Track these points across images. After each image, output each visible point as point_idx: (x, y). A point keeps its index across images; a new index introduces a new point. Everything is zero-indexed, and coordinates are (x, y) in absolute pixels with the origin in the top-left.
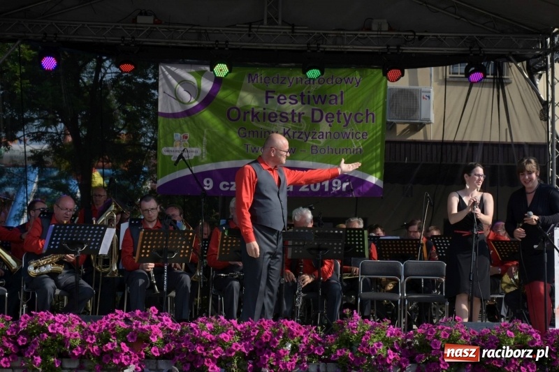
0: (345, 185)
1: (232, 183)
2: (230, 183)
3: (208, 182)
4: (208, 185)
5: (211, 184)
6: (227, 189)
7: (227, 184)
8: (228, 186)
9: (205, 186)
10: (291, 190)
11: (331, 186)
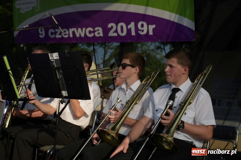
0: (152, 27)
2: (55, 30)
3: (41, 30)
5: (43, 32)
8: (54, 33)
9: (40, 34)
10: (101, 35)
11: (137, 29)
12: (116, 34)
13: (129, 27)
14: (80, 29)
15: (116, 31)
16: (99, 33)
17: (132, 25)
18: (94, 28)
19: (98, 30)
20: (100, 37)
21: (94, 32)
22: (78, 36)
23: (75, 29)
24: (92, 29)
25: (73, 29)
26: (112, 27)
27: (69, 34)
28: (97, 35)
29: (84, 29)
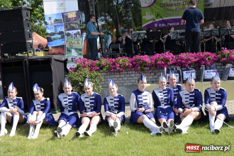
5: (157, 25)
8: (161, 25)
10: (178, 24)
14: (171, 24)
21: (176, 24)
22: (170, 25)
24: (175, 23)
28: (177, 24)
29: (173, 23)
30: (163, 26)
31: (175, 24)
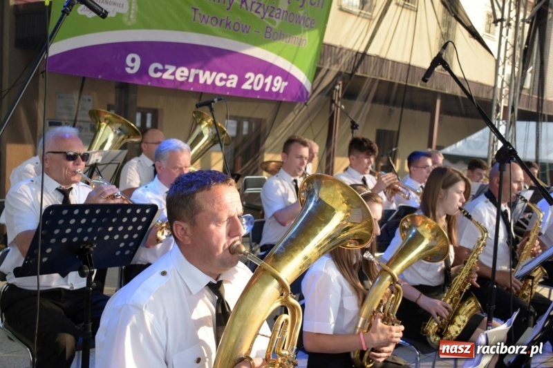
1: (167, 67)
2: (164, 66)
3: (133, 60)
4: (133, 64)
5: (137, 65)
6: (159, 75)
7: (160, 66)
8: (160, 71)
9: (128, 66)
10: (234, 85)
11: (272, 85)
12: (249, 87)
13: (266, 81)
14: (208, 73)
15: (252, 84)
16: (231, 83)
17: (269, 80)
18: (228, 75)
19: (233, 79)
20: (231, 88)
21: (226, 80)
22: (202, 81)
23: (201, 72)
24: (224, 76)
25: (197, 71)
26: (250, 78)
27: (188, 77)
28: (228, 85)
29: (214, 74)
30: (166, 76)
31: (221, 79)
